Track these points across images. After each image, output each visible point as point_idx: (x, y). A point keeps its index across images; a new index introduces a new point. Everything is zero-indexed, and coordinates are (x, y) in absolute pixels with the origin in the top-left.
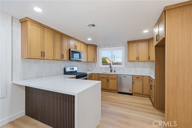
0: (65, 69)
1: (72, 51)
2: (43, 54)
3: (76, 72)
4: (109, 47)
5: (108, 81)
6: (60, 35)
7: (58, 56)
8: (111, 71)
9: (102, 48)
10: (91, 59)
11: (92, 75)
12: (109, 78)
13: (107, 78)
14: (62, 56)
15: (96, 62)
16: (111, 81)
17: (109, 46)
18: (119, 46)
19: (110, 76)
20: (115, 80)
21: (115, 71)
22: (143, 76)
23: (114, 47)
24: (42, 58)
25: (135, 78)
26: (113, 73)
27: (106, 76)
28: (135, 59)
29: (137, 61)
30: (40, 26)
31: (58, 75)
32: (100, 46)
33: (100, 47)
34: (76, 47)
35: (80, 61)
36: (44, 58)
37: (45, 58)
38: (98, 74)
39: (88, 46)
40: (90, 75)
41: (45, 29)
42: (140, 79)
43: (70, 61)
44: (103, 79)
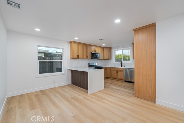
0: (89, 64)
1: (93, 53)
2: (78, 56)
3: (96, 66)
5: (117, 72)
7: (85, 57)
8: (122, 66)
9: (115, 49)
10: (106, 57)
11: (107, 68)
14: (87, 56)
15: (111, 59)
16: (119, 72)
18: (127, 47)
20: (122, 72)
21: (124, 66)
23: (123, 48)
24: (77, 58)
26: (123, 67)
31: (85, 67)
32: (114, 47)
34: (95, 50)
35: (98, 59)
37: (79, 58)
38: (111, 68)
39: (105, 49)
43: (92, 59)
44: (114, 70)
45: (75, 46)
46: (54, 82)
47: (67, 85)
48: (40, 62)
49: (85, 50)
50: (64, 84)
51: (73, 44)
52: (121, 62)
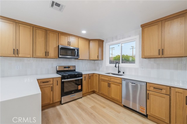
4: (117, 40)
5: (109, 85)
6: (44, 30)
8: (119, 72)
9: (109, 42)
10: (93, 56)
12: (110, 82)
13: (108, 82)
14: (46, 53)
16: (112, 86)
17: (116, 38)
19: (112, 79)
20: (118, 86)
22: (170, 87)
24: (14, 56)
25: (152, 89)
27: (107, 79)
28: (156, 53)
29: (160, 56)
30: (12, 22)
31: (49, 74)
33: (107, 41)
34: (69, 43)
35: (77, 59)
36: (18, 55)
37: (20, 55)
38: (99, 75)
39: (91, 41)
40: (89, 75)
41: (20, 25)
42: (164, 91)
43: (59, 59)
44: (104, 81)
52: (117, 65)
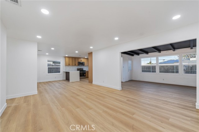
0: (77, 68)
1: (79, 63)
14: (75, 64)
34: (81, 61)
37: (70, 65)
45: (67, 59)
46: (55, 78)
47: (63, 80)
48: (48, 68)
49: (74, 61)
50: (61, 79)
51: (66, 58)
